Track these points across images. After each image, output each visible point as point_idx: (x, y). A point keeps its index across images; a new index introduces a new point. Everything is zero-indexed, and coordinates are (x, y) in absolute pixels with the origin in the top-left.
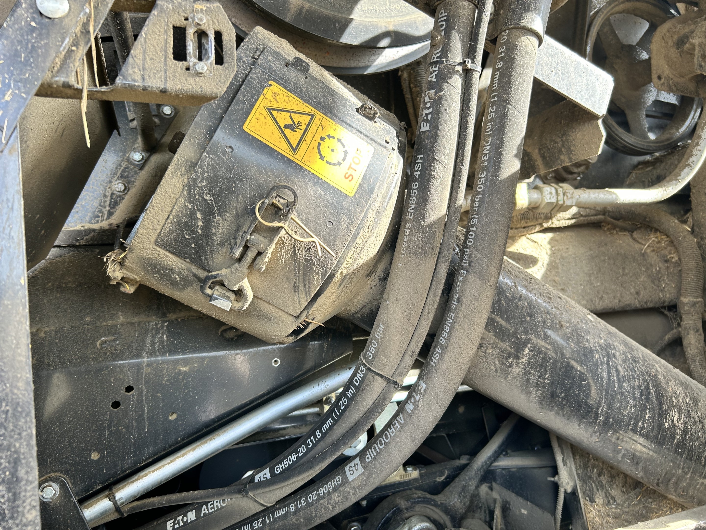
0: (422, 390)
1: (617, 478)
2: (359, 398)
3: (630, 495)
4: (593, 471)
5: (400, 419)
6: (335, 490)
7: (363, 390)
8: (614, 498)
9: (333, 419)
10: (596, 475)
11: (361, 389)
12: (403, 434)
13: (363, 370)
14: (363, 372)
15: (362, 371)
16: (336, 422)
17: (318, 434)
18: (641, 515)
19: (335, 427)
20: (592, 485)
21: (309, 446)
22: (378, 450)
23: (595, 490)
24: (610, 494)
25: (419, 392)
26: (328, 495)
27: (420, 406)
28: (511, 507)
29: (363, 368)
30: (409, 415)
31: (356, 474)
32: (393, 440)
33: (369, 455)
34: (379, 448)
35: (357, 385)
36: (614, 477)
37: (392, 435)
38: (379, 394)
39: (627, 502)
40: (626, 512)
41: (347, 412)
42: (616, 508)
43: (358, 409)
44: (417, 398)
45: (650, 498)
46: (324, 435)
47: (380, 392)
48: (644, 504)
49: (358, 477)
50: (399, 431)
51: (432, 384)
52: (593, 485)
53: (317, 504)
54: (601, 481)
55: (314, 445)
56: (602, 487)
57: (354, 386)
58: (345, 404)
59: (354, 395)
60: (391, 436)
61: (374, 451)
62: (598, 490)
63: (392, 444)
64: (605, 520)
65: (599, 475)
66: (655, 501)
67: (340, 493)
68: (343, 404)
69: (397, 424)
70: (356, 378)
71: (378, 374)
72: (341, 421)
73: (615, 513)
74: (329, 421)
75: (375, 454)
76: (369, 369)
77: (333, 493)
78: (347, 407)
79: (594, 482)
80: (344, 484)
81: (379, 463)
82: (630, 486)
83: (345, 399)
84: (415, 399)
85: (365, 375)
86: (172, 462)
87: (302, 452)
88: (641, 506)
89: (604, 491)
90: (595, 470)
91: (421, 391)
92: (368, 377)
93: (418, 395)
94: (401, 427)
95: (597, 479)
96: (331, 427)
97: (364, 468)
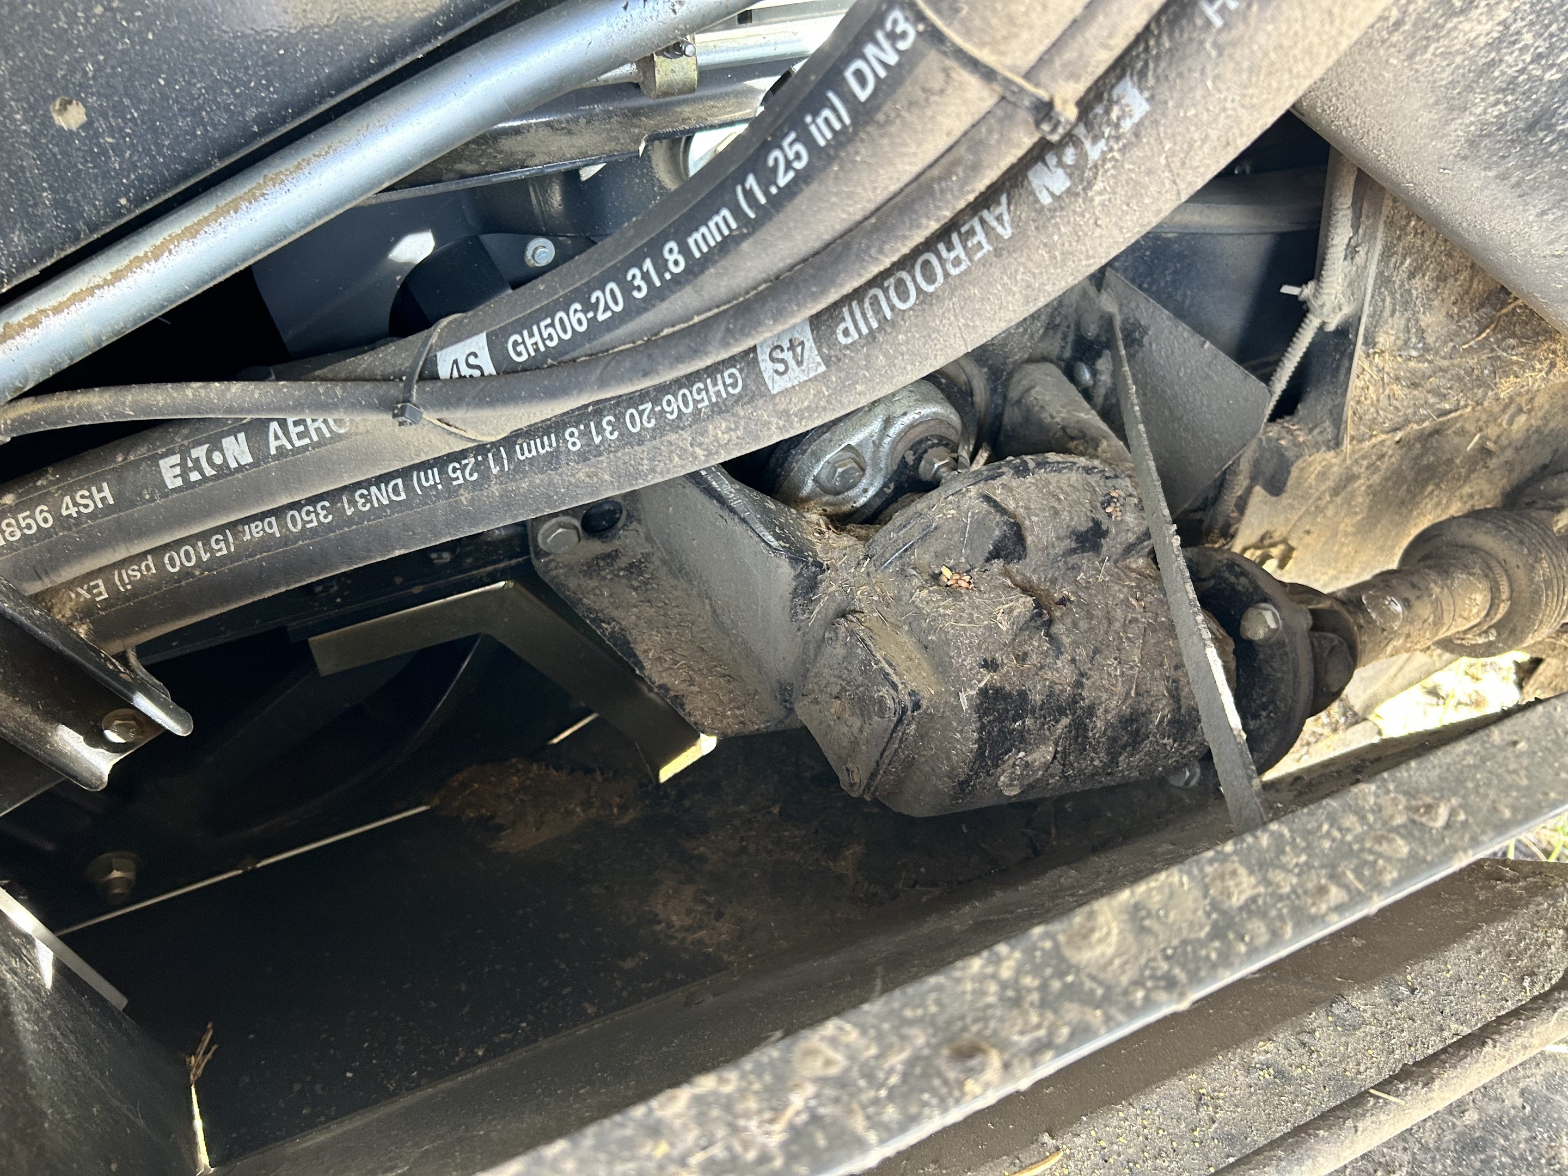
0: (1127, 125)
1: (1451, 280)
2: (861, 152)
3: (1464, 322)
4: (1402, 263)
5: (999, 219)
6: (720, 412)
7: (888, 122)
8: (1423, 331)
9: (737, 212)
10: (1405, 276)
11: (880, 117)
12: (997, 274)
13: (904, 35)
14: (903, 45)
15: (893, 37)
16: (749, 228)
17: (674, 258)
18: (1478, 378)
19: (745, 246)
20: (1383, 301)
21: (636, 294)
22: (889, 314)
23: (1387, 313)
24: (1417, 321)
25: (1107, 131)
26: (695, 421)
27: (1098, 186)
28: (1145, 340)
29: (902, 26)
30: (1041, 211)
31: (796, 375)
32: (953, 291)
33: (849, 323)
34: (893, 308)
35: (863, 95)
36: (1445, 280)
37: (954, 272)
38: (951, 141)
39: (1451, 344)
40: (1441, 370)
41: (801, 201)
42: (1420, 359)
43: (850, 196)
44: (1094, 152)
45: (1513, 335)
46: (696, 268)
47: (957, 133)
48: (1493, 350)
49: (803, 385)
50: (984, 261)
51: (1179, 105)
52: (1388, 300)
53: (656, 443)
54: (1409, 291)
55: (656, 295)
56: (1407, 304)
57: (849, 98)
58: (798, 165)
59: (842, 139)
60: (947, 275)
61: (870, 314)
62: (1393, 314)
63: (948, 304)
64: (1387, 392)
65: (1412, 275)
66: (1523, 344)
67: (736, 423)
68: (789, 165)
69: (980, 236)
70: (859, 64)
71: (974, 64)
72: (769, 231)
73: (1413, 372)
74: (718, 219)
75: (875, 325)
76: (934, 36)
77: (709, 417)
78: (802, 179)
79: (1392, 294)
80: (752, 399)
81: (886, 355)
82: (1472, 300)
83: (799, 147)
84: (1083, 155)
85: (908, 60)
86: (118, 276)
87: (607, 308)
88: (1484, 357)
89: (1408, 314)
90: (1408, 262)
91: (1117, 126)
92: (920, 71)
93: (1102, 145)
94: (998, 252)
95: (1402, 285)
96: (727, 245)
97: (827, 361)
